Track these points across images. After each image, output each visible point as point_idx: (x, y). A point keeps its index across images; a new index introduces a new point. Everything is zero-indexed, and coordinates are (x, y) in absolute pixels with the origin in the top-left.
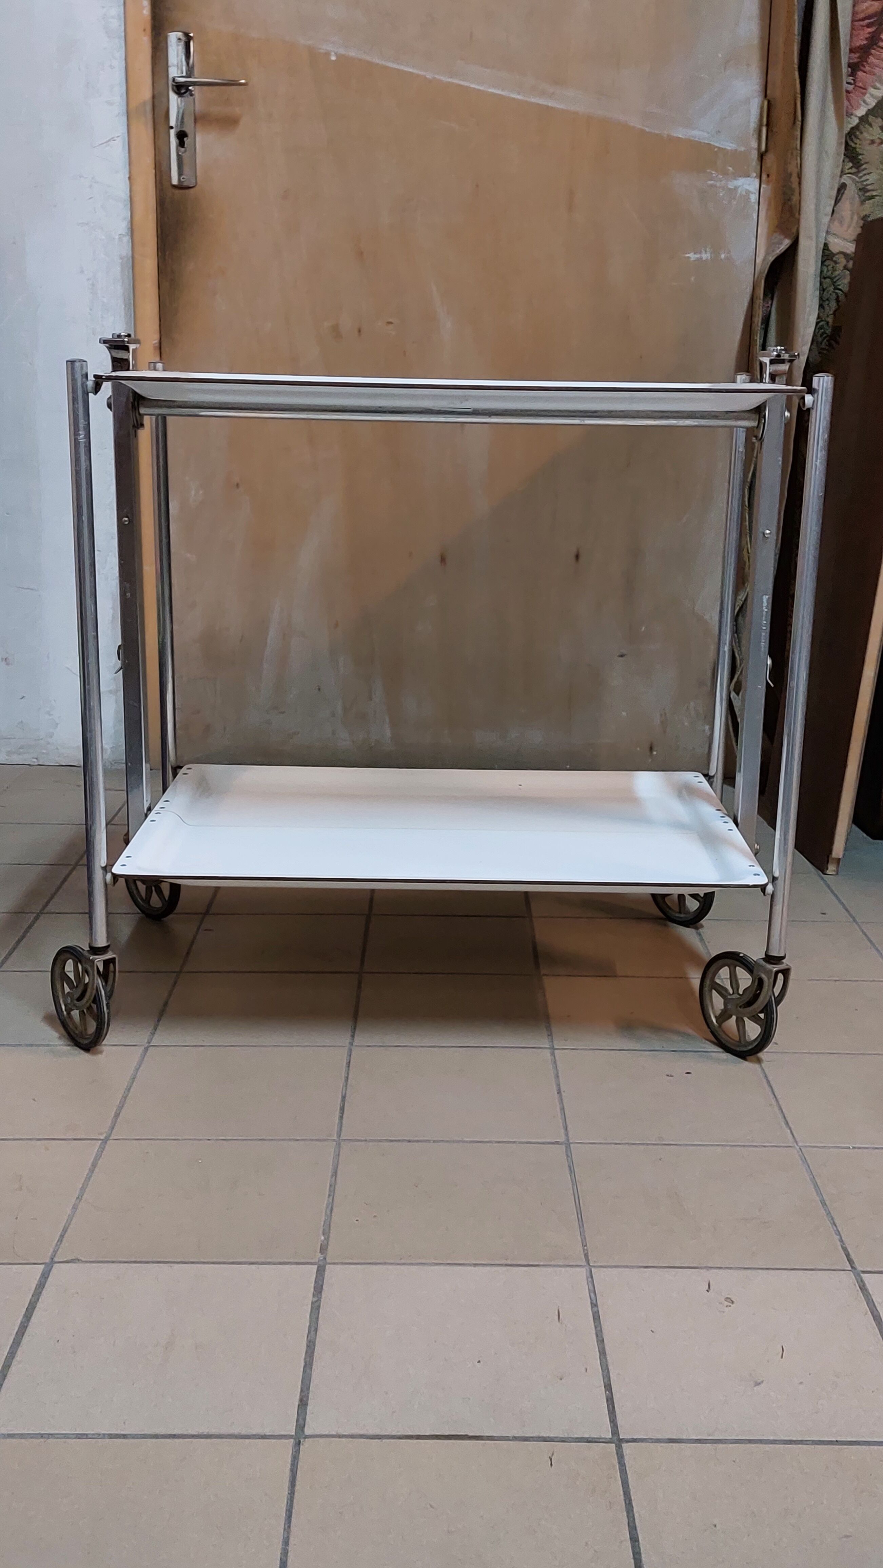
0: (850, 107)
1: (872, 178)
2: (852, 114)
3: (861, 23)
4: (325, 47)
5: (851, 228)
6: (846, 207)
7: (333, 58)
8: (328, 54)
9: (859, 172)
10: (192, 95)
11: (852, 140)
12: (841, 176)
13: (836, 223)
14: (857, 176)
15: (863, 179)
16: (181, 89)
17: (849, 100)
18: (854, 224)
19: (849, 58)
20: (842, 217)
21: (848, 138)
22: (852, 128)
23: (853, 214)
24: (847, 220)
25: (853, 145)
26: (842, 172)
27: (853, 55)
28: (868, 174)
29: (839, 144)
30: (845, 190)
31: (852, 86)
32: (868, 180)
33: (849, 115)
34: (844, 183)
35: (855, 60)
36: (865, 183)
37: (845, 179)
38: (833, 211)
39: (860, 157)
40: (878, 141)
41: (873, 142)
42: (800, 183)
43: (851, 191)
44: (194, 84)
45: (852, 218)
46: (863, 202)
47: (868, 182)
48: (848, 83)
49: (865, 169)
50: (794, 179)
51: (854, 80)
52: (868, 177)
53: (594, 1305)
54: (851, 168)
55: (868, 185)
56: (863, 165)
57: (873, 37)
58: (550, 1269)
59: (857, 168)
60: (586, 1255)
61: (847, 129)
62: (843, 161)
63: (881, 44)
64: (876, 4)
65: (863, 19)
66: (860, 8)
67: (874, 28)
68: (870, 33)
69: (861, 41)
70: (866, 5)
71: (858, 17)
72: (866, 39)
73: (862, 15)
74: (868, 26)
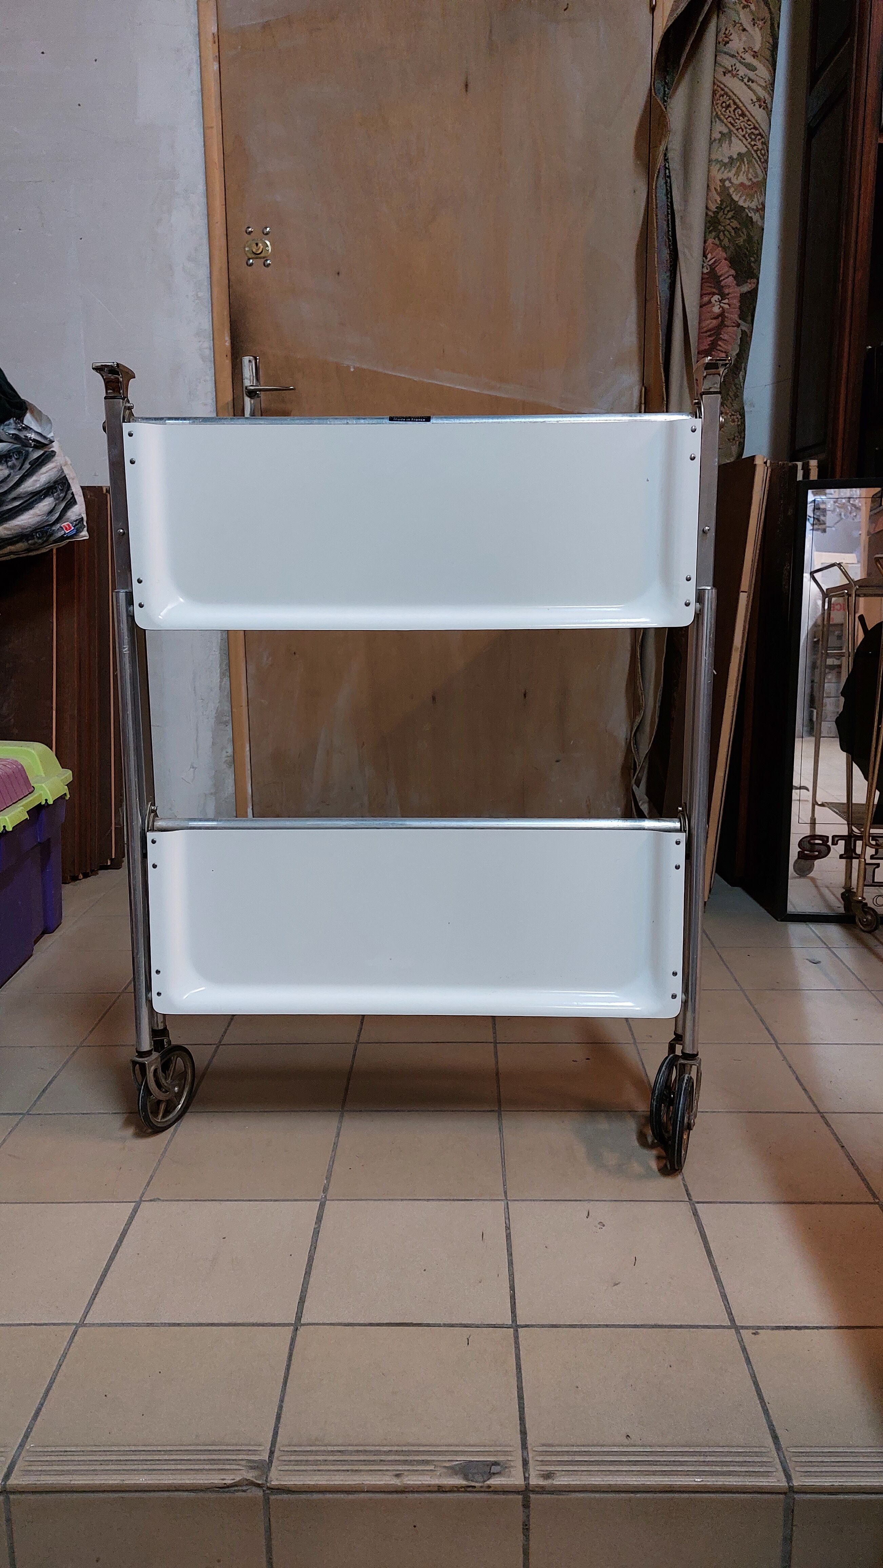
3: (705, 334)
4: (347, 363)
7: (352, 370)
8: (348, 367)
10: (259, 397)
16: (252, 394)
19: (698, 357)
27: (700, 356)
44: (260, 390)
53: (508, 1228)
57: (712, 344)
58: (480, 1202)
60: (505, 1193)
63: (719, 348)
64: (714, 321)
65: (706, 332)
66: (704, 324)
67: (714, 338)
68: (711, 341)
69: (705, 346)
70: (708, 322)
71: (703, 331)
72: (709, 345)
73: (705, 329)
74: (709, 336)
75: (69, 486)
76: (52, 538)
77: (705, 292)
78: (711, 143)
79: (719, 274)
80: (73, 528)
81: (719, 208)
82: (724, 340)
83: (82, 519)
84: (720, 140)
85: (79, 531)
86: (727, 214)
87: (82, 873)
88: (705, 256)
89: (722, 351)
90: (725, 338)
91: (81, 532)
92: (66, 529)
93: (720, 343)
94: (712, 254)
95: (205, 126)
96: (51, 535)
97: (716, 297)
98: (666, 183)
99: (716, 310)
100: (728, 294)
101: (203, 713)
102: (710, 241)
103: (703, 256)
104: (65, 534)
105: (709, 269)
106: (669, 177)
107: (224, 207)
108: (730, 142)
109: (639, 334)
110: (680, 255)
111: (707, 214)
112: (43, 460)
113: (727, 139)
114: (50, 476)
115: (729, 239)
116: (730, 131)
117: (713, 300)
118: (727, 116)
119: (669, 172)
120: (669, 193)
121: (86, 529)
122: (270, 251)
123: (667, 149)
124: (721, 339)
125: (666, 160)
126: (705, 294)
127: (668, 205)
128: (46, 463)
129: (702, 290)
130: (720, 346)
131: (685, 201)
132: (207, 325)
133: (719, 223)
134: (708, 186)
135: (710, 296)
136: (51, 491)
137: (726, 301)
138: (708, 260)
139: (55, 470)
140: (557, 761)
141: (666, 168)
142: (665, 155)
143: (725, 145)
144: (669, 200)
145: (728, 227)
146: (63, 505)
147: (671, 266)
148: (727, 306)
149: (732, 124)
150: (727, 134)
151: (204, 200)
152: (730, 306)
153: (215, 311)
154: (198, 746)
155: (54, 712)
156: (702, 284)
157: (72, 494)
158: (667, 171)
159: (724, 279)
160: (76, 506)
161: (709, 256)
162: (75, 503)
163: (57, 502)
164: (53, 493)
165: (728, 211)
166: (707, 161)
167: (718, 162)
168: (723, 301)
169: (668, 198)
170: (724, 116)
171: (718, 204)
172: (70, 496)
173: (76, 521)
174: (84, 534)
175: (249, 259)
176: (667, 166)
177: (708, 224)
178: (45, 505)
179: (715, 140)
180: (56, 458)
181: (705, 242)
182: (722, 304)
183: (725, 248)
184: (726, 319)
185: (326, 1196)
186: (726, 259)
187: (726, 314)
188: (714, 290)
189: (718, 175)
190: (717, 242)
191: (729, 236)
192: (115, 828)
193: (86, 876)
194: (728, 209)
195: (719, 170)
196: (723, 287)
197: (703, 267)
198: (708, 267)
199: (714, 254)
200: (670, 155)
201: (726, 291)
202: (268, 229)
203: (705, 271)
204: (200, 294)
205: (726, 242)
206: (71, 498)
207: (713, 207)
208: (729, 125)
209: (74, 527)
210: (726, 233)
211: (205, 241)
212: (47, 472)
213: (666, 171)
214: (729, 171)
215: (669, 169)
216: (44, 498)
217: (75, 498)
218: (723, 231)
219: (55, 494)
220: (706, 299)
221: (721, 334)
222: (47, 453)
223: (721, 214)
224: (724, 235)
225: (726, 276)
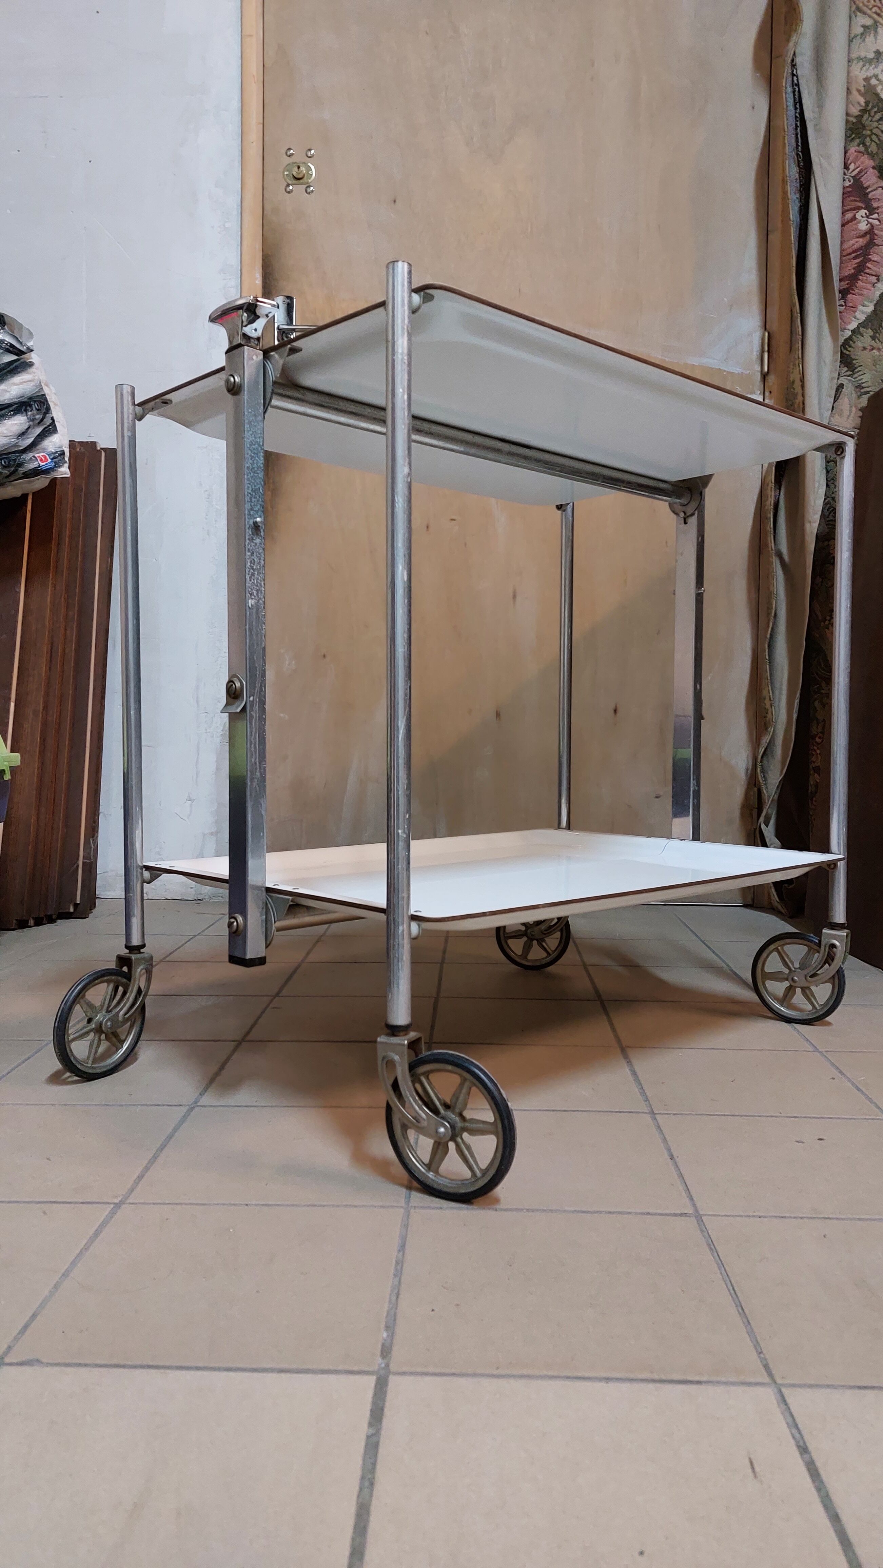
0: (843, 323)
1: (865, 378)
2: (845, 329)
3: (849, 256)
5: (851, 418)
6: (845, 402)
9: (854, 374)
11: (846, 349)
12: (838, 379)
13: (837, 416)
14: (852, 377)
15: (859, 378)
16: (285, 336)
17: (841, 319)
18: (852, 415)
19: (840, 286)
20: (842, 410)
21: (842, 349)
22: (846, 340)
23: (851, 407)
24: (846, 412)
25: (847, 353)
26: (839, 375)
27: (843, 283)
28: (862, 374)
29: (835, 353)
30: (843, 388)
31: (844, 307)
32: (862, 379)
33: (843, 330)
34: (842, 384)
35: (845, 287)
36: (860, 382)
37: (843, 380)
38: (833, 407)
39: (854, 362)
40: (869, 348)
41: (865, 348)
42: (803, 387)
43: (848, 389)
44: (295, 331)
45: (851, 411)
46: (859, 397)
47: (863, 381)
48: (840, 306)
49: (860, 371)
50: (798, 384)
51: (845, 302)
52: (861, 377)
54: (847, 371)
55: (864, 383)
56: (856, 368)
59: (853, 371)
61: (841, 340)
62: (840, 367)
63: (867, 271)
64: (861, 240)
65: (850, 254)
66: (845, 246)
67: (861, 259)
68: (857, 263)
69: (849, 270)
70: (852, 242)
71: (845, 253)
72: (854, 268)
73: (849, 251)
74: (855, 258)
75: (48, 409)
76: (21, 470)
77: (846, 208)
78: (850, 41)
79: (865, 186)
80: (50, 460)
81: (864, 111)
82: (874, 261)
83: (63, 453)
84: (862, 34)
85: (58, 465)
86: (873, 117)
87: (33, 918)
88: (846, 167)
89: (872, 275)
90: (875, 259)
91: (60, 467)
92: (41, 460)
93: (868, 264)
94: (855, 164)
95: (243, 34)
96: (21, 465)
97: (863, 212)
98: (794, 92)
99: (863, 226)
100: (878, 208)
101: (206, 730)
102: (852, 150)
103: (845, 168)
104: (39, 466)
105: (852, 181)
106: (798, 85)
107: (262, 125)
108: (876, 32)
109: (759, 269)
110: (816, 167)
111: (847, 121)
112: (16, 368)
113: (872, 32)
114: (24, 389)
115: (877, 144)
116: (876, 22)
117: (858, 216)
118: (871, 7)
119: (798, 80)
120: (798, 102)
121: (67, 465)
122: (314, 175)
123: (794, 54)
124: (870, 260)
125: (793, 66)
126: (848, 210)
127: (796, 117)
128: (19, 372)
129: (843, 206)
130: (869, 268)
131: (820, 105)
132: (234, 260)
133: (864, 127)
134: (848, 89)
135: (855, 211)
136: (24, 407)
137: (875, 216)
138: (850, 171)
139: (32, 384)
140: (657, 797)
141: (793, 75)
142: (793, 60)
143: (870, 39)
144: (798, 111)
145: (875, 131)
146: (39, 430)
147: (801, 186)
148: (876, 222)
149: (878, 15)
150: (871, 26)
151: (237, 119)
152: (880, 222)
153: (245, 243)
154: (198, 773)
155: (12, 705)
156: (843, 199)
157: (52, 419)
158: (795, 78)
159: (872, 191)
160: (56, 435)
161: (852, 167)
162: (55, 430)
163: (31, 423)
164: (26, 410)
165: (876, 112)
166: (846, 60)
167: (862, 59)
168: (871, 217)
169: (796, 109)
170: (867, 6)
171: (861, 106)
172: (48, 421)
173: (56, 453)
174: (64, 471)
175: (288, 185)
176: (795, 72)
177: (849, 132)
178: (16, 424)
179: (856, 36)
180: (33, 369)
181: (846, 152)
182: (870, 220)
183: (872, 156)
184: (876, 237)
185: (387, 1365)
186: (874, 168)
187: (876, 232)
188: (860, 204)
189: (860, 73)
190: (862, 148)
191: (877, 140)
192: (84, 863)
193: (39, 922)
194: (876, 109)
195: (861, 69)
196: (871, 200)
197: (844, 180)
198: (851, 179)
199: (858, 163)
200: (798, 60)
201: (875, 205)
202: (313, 152)
203: (847, 184)
204: (227, 225)
205: (873, 148)
206: (50, 425)
207: (855, 111)
208: (875, 16)
209: (52, 459)
210: (874, 137)
211: (237, 164)
212: (21, 383)
213: (793, 79)
214: (875, 67)
215: (797, 77)
216: (15, 414)
217: (55, 425)
218: (870, 136)
219: (29, 413)
220: (849, 215)
221: (870, 255)
222: (22, 360)
223: (866, 116)
224: (871, 140)
225: (874, 187)
